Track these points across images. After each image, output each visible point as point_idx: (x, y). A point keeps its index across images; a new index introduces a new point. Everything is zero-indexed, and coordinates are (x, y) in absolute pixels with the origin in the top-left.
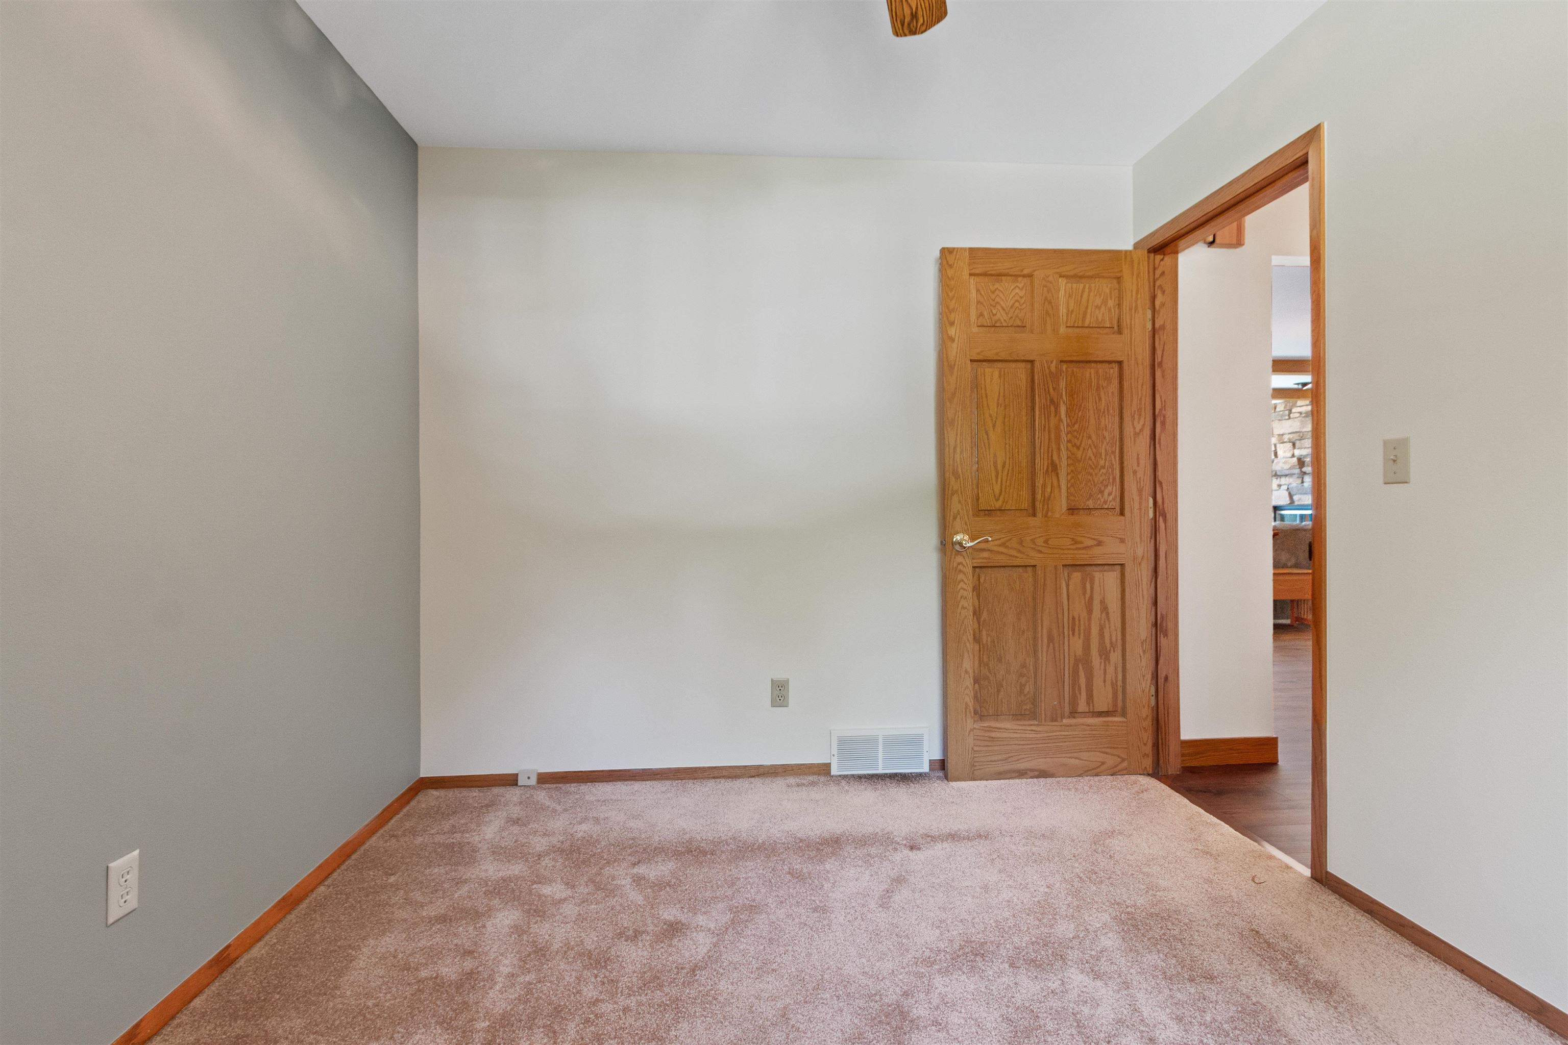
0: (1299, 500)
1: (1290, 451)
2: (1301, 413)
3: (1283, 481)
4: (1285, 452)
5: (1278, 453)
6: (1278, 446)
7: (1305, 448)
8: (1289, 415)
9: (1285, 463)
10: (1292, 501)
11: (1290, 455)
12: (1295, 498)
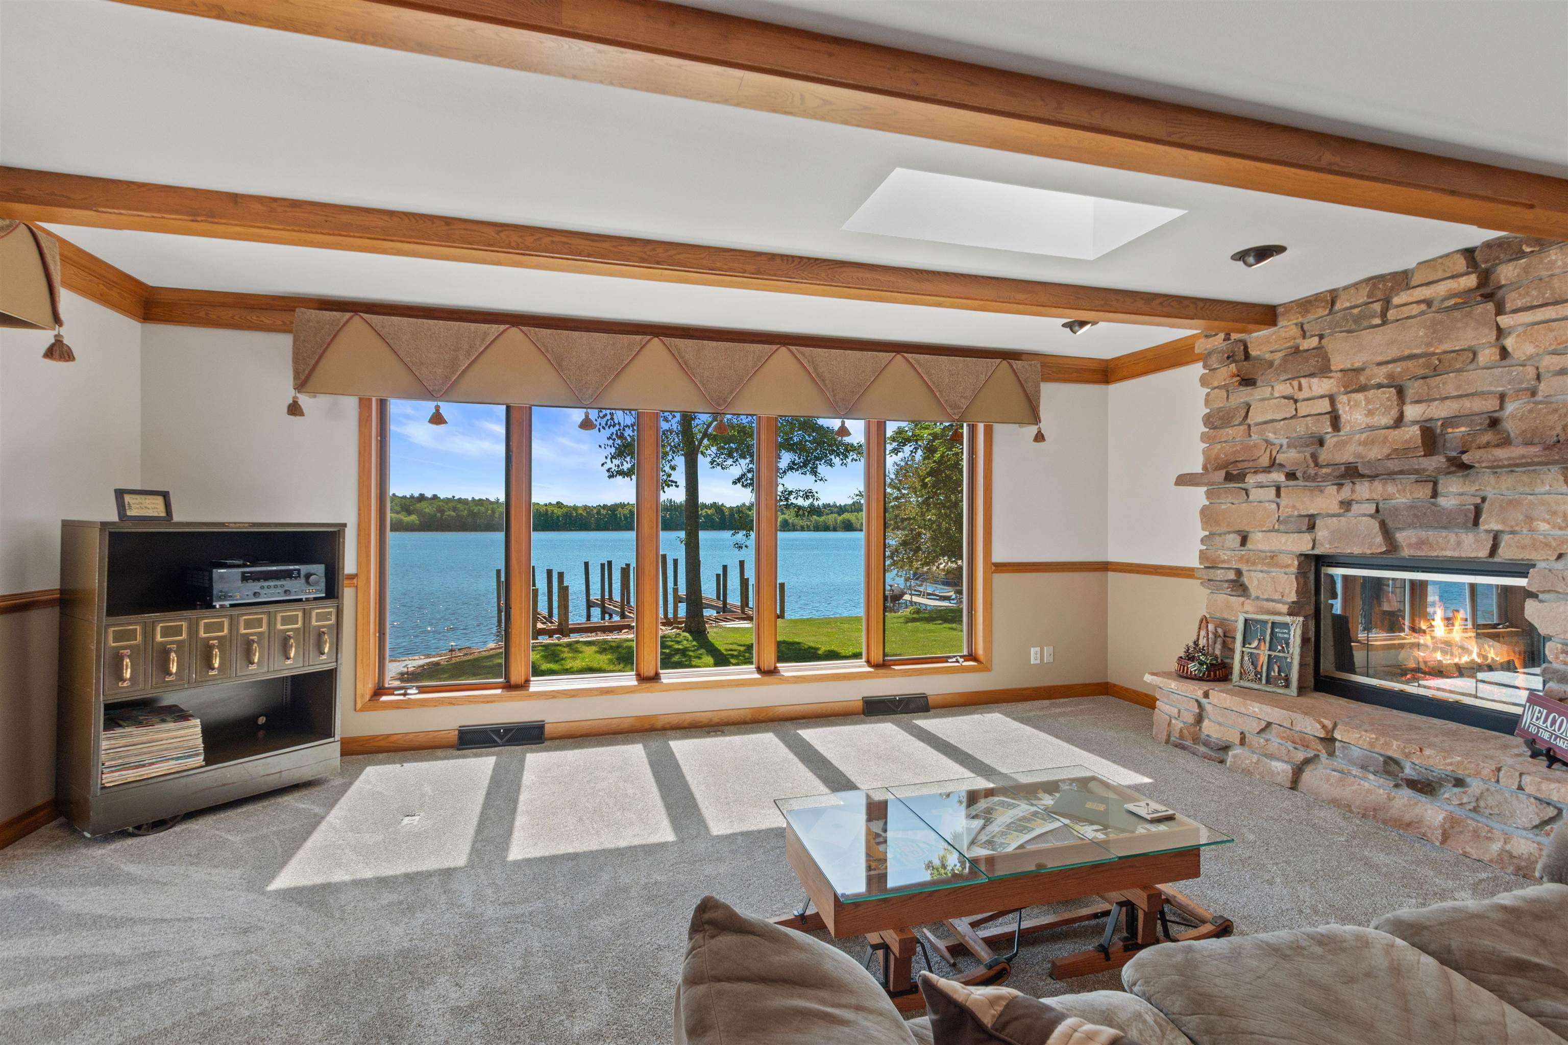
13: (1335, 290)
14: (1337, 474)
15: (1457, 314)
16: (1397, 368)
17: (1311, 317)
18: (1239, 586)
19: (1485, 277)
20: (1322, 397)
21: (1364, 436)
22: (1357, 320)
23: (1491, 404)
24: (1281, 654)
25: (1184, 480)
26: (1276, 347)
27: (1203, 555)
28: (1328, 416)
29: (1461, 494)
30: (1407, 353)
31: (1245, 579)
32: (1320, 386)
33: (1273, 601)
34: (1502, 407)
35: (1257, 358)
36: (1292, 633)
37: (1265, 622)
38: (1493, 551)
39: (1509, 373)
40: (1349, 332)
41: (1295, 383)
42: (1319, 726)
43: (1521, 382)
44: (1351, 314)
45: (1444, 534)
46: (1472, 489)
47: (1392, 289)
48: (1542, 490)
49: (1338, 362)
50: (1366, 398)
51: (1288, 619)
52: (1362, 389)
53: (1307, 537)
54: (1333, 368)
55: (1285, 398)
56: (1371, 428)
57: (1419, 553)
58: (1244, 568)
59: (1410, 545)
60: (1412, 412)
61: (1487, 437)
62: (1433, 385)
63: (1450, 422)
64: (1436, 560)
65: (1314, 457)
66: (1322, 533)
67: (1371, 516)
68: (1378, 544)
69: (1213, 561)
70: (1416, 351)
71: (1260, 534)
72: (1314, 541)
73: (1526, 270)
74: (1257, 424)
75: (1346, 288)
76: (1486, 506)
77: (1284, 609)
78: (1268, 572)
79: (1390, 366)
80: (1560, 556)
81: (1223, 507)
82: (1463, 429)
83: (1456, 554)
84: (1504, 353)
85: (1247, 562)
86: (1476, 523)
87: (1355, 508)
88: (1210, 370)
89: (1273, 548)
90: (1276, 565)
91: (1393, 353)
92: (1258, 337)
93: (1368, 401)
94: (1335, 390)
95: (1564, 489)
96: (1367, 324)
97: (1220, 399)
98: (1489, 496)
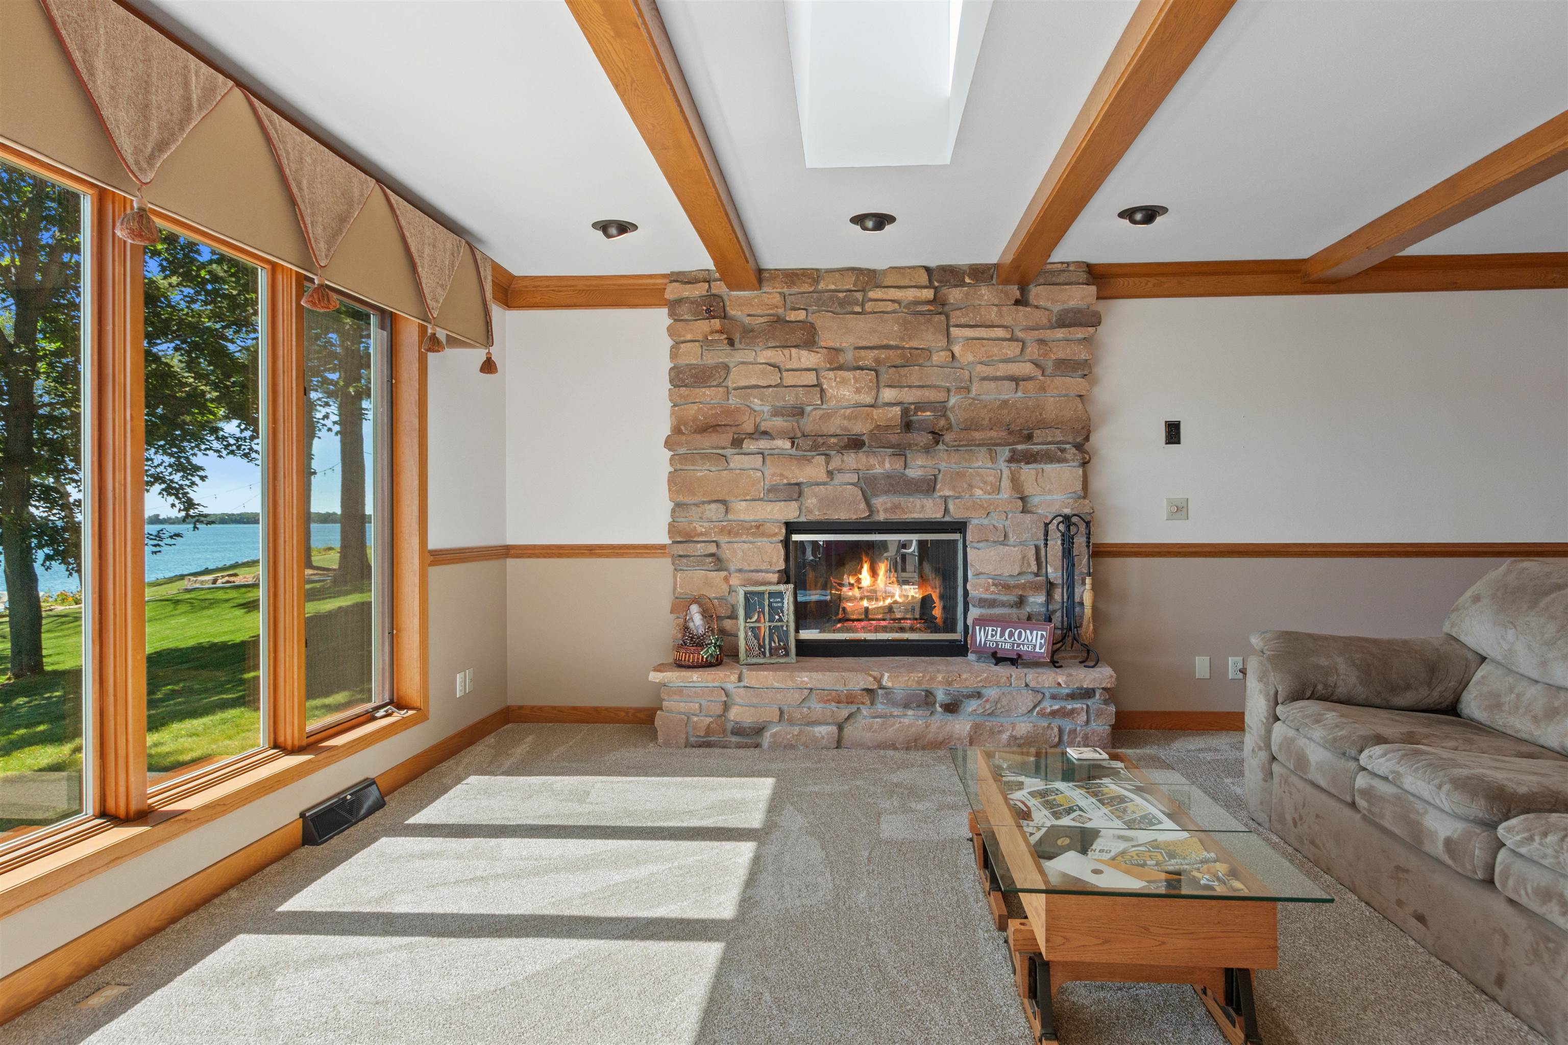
0: (895, 507)
1: (870, 389)
2: (898, 302)
3: (851, 459)
4: (858, 391)
5: (830, 392)
6: (828, 375)
7: (910, 387)
8: (863, 306)
9: (849, 418)
10: (872, 509)
11: (869, 399)
12: (878, 504)
13: (819, 270)
14: (842, 444)
15: (921, 318)
16: (876, 355)
17: (795, 290)
18: (718, 562)
19: (939, 294)
20: (809, 369)
21: (848, 411)
22: (842, 303)
23: (941, 396)
24: (779, 624)
26: (759, 312)
27: (673, 529)
28: (814, 389)
29: (923, 467)
30: (885, 342)
31: (726, 553)
32: (807, 359)
33: (761, 571)
34: (948, 399)
35: (732, 319)
36: (786, 601)
37: (761, 594)
38: (944, 516)
39: (955, 373)
40: (834, 313)
41: (786, 351)
43: (961, 382)
44: (838, 298)
45: (911, 500)
46: (930, 463)
47: (868, 282)
48: (976, 465)
49: (827, 338)
50: (854, 377)
51: (782, 587)
52: (847, 367)
53: (794, 505)
54: (820, 344)
55: (770, 365)
56: (858, 405)
57: (893, 516)
58: (723, 540)
59: (886, 510)
60: (889, 394)
61: (942, 422)
62: (903, 373)
63: (920, 406)
64: (905, 522)
65: (798, 427)
66: (811, 501)
67: (854, 484)
68: (862, 510)
69: (687, 534)
70: (892, 343)
71: (744, 503)
72: (801, 509)
73: (967, 295)
74: (735, 389)
75: (829, 271)
76: (940, 477)
77: (774, 577)
78: (751, 543)
79: (876, 352)
80: (987, 515)
81: (699, 474)
82: (928, 413)
83: (921, 516)
84: (952, 356)
85: (729, 533)
86: (933, 490)
87: (837, 477)
88: (675, 320)
89: (757, 518)
90: (763, 535)
91: (875, 341)
92: (738, 297)
93: (856, 381)
94: (821, 365)
95: (990, 465)
96: (849, 309)
97: (692, 355)
98: (942, 468)
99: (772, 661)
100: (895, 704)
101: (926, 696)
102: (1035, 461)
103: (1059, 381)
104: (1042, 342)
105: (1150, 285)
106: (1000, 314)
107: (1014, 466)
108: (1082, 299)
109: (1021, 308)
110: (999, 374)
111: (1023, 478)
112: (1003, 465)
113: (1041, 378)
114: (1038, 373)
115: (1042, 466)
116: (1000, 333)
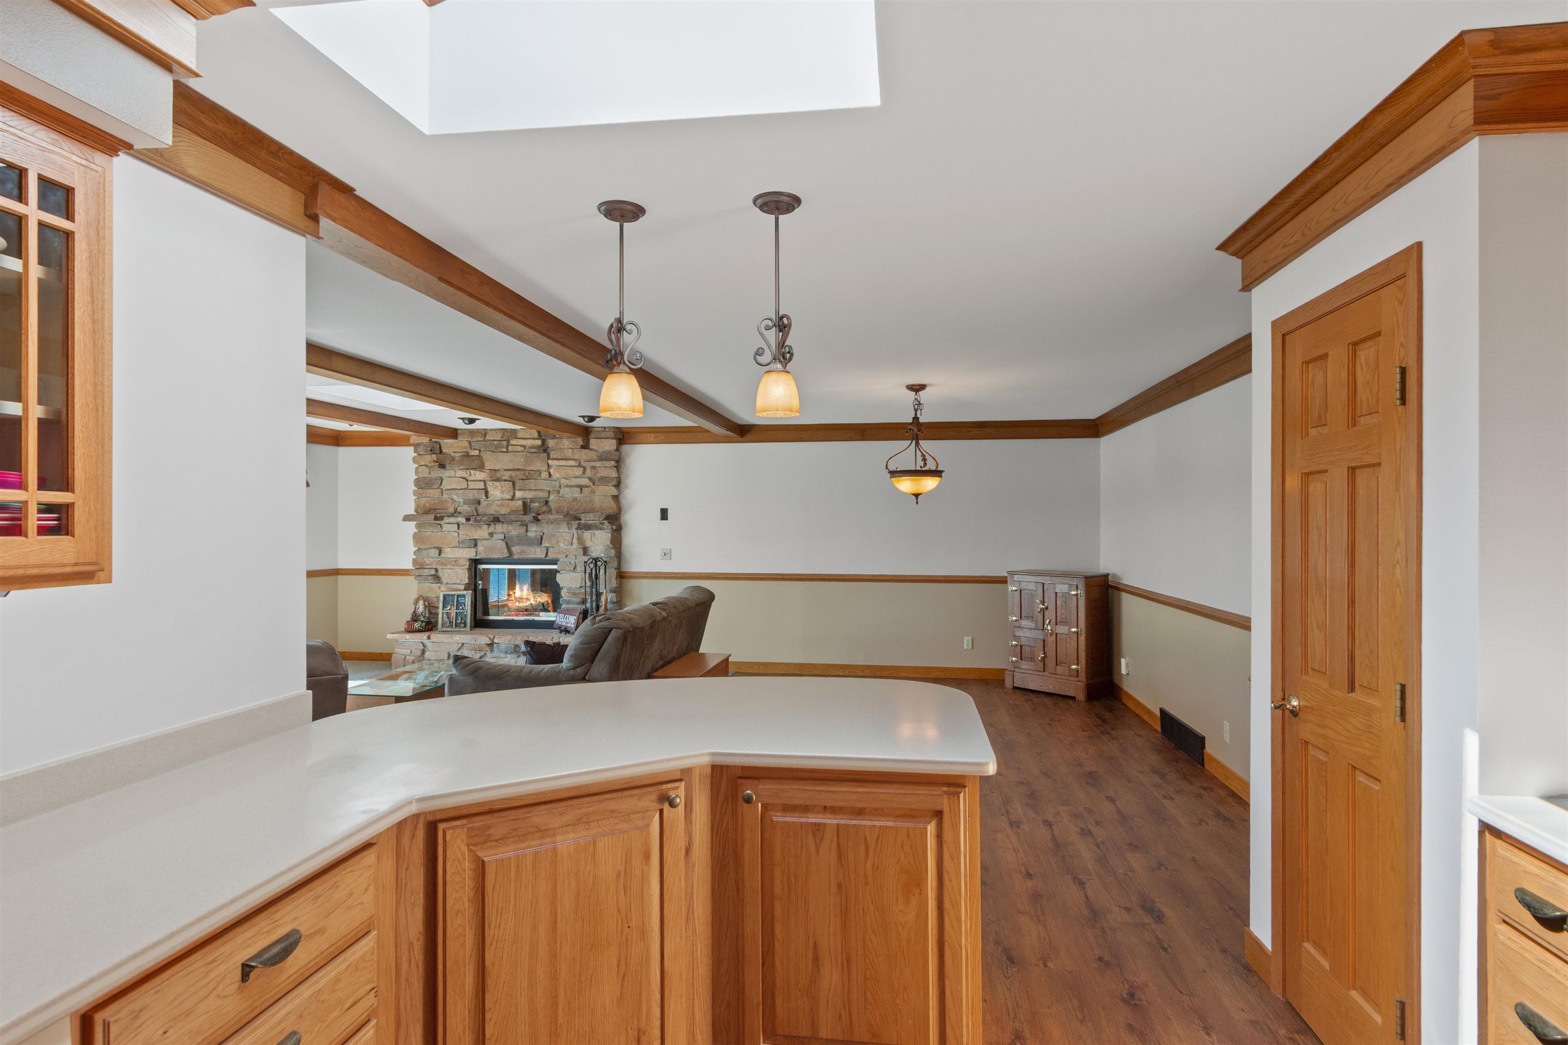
0: (522, 552)
1: (509, 491)
2: (524, 447)
3: (499, 528)
4: (502, 492)
5: (491, 492)
6: (490, 484)
7: (530, 490)
8: (507, 448)
9: (499, 506)
10: (510, 553)
11: (508, 496)
12: (514, 549)
13: (486, 429)
14: (490, 520)
15: (534, 455)
16: (513, 474)
17: (474, 439)
18: (436, 578)
19: (544, 442)
20: (480, 481)
21: (499, 502)
22: (496, 447)
23: (545, 495)
24: (462, 611)
25: (407, 518)
26: (457, 450)
27: (415, 562)
28: (483, 491)
29: (536, 531)
30: (517, 467)
31: (440, 574)
32: (479, 475)
33: (455, 584)
34: (549, 497)
35: (446, 454)
36: (467, 599)
37: (453, 595)
38: (546, 556)
39: (551, 483)
40: (492, 451)
41: (468, 472)
42: (488, 639)
43: (555, 488)
44: (494, 444)
45: (528, 548)
46: (540, 529)
47: (510, 436)
48: (561, 531)
49: (489, 465)
50: (501, 485)
51: (465, 592)
52: (498, 480)
53: (473, 550)
54: (486, 468)
55: (462, 478)
56: (503, 499)
57: (521, 557)
58: (439, 567)
59: (517, 553)
60: (519, 494)
61: (545, 508)
62: (526, 483)
63: (533, 500)
64: (527, 559)
65: (476, 510)
66: (480, 548)
67: (502, 540)
68: (505, 554)
69: (421, 565)
70: (520, 467)
71: (449, 549)
72: (476, 552)
73: (557, 443)
74: (446, 490)
75: (491, 430)
76: (544, 536)
77: (462, 587)
78: (453, 569)
79: (511, 472)
80: (567, 556)
81: (428, 534)
82: (536, 504)
83: (534, 557)
84: (550, 475)
85: (442, 564)
86: (541, 544)
87: (495, 535)
88: (418, 455)
89: (455, 556)
90: (458, 565)
91: (513, 466)
92: (447, 442)
93: (502, 487)
94: (486, 478)
95: (568, 531)
96: (500, 450)
97: (425, 472)
98: (545, 532)
99: (456, 630)
100: (501, 652)
101: (515, 647)
102: (590, 529)
103: (601, 488)
104: (593, 468)
105: (652, 438)
106: (573, 453)
107: (580, 532)
108: (610, 446)
109: (583, 450)
110: (572, 484)
111: (585, 538)
112: (574, 531)
113: (592, 486)
114: (591, 484)
115: (594, 531)
116: (572, 463)
